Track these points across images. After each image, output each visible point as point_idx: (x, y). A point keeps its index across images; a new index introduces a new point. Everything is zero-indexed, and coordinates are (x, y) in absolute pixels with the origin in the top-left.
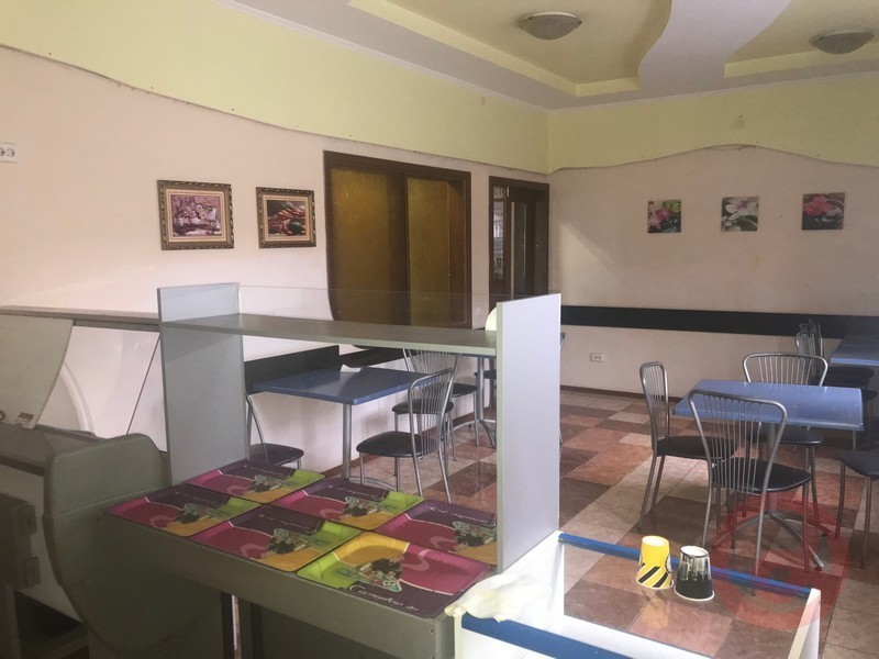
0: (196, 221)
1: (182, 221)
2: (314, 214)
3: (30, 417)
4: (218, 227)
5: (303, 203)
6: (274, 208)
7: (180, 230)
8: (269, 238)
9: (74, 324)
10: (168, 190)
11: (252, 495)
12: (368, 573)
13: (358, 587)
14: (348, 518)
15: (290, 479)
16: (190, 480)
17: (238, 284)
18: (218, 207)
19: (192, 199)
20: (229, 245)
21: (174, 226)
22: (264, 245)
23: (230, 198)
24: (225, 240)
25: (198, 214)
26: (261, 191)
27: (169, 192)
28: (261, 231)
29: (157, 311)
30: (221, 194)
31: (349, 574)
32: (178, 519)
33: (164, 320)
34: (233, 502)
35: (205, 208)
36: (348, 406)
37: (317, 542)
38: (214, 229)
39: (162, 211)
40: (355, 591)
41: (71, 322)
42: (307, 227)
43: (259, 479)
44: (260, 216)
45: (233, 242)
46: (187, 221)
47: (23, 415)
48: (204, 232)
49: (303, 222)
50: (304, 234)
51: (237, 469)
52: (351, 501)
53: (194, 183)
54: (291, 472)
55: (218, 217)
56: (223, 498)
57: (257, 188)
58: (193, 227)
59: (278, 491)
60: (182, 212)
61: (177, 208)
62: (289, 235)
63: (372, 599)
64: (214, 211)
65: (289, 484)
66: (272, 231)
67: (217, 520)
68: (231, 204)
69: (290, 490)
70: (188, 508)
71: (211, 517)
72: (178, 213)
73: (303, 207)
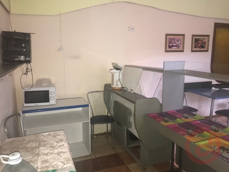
0: (174, 44)
1: (171, 45)
2: (209, 42)
3: (133, 90)
4: (180, 46)
5: (206, 39)
6: (196, 40)
7: (170, 47)
8: (194, 49)
9: (143, 70)
10: (168, 36)
11: (183, 119)
12: (218, 149)
13: (214, 152)
14: (212, 132)
15: (195, 117)
16: (167, 112)
17: (185, 61)
18: (181, 41)
19: (174, 39)
20: (182, 51)
21: (169, 46)
22: (192, 51)
23: (184, 38)
24: (181, 50)
25: (175, 42)
26: (193, 36)
27: (168, 37)
28: (192, 47)
29: (163, 68)
30: (182, 37)
31: (211, 148)
32: (163, 121)
33: (165, 70)
34: (178, 119)
35: (177, 41)
36: (213, 99)
37: (202, 136)
38: (179, 47)
39: (166, 42)
40: (213, 153)
41: (143, 69)
42: (206, 46)
43: (185, 115)
44: (192, 43)
45: (184, 50)
46: (172, 44)
47: (131, 90)
48: (176, 47)
49: (205, 44)
50: (205, 48)
51: (179, 111)
52: (213, 127)
53: (175, 34)
54: (195, 115)
55: (180, 43)
56: (175, 118)
57: (192, 35)
58: (173, 46)
59: (190, 119)
60: (171, 42)
61: (170, 41)
62: (200, 48)
63: (219, 157)
64: (180, 41)
65: (194, 118)
66: (195, 47)
67: (173, 123)
68: (184, 40)
69: (194, 120)
70: (166, 119)
71: (172, 122)
72: (170, 42)
73: (206, 40)
